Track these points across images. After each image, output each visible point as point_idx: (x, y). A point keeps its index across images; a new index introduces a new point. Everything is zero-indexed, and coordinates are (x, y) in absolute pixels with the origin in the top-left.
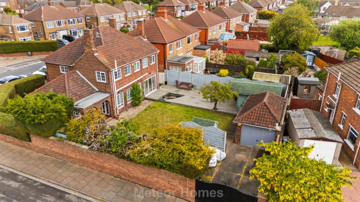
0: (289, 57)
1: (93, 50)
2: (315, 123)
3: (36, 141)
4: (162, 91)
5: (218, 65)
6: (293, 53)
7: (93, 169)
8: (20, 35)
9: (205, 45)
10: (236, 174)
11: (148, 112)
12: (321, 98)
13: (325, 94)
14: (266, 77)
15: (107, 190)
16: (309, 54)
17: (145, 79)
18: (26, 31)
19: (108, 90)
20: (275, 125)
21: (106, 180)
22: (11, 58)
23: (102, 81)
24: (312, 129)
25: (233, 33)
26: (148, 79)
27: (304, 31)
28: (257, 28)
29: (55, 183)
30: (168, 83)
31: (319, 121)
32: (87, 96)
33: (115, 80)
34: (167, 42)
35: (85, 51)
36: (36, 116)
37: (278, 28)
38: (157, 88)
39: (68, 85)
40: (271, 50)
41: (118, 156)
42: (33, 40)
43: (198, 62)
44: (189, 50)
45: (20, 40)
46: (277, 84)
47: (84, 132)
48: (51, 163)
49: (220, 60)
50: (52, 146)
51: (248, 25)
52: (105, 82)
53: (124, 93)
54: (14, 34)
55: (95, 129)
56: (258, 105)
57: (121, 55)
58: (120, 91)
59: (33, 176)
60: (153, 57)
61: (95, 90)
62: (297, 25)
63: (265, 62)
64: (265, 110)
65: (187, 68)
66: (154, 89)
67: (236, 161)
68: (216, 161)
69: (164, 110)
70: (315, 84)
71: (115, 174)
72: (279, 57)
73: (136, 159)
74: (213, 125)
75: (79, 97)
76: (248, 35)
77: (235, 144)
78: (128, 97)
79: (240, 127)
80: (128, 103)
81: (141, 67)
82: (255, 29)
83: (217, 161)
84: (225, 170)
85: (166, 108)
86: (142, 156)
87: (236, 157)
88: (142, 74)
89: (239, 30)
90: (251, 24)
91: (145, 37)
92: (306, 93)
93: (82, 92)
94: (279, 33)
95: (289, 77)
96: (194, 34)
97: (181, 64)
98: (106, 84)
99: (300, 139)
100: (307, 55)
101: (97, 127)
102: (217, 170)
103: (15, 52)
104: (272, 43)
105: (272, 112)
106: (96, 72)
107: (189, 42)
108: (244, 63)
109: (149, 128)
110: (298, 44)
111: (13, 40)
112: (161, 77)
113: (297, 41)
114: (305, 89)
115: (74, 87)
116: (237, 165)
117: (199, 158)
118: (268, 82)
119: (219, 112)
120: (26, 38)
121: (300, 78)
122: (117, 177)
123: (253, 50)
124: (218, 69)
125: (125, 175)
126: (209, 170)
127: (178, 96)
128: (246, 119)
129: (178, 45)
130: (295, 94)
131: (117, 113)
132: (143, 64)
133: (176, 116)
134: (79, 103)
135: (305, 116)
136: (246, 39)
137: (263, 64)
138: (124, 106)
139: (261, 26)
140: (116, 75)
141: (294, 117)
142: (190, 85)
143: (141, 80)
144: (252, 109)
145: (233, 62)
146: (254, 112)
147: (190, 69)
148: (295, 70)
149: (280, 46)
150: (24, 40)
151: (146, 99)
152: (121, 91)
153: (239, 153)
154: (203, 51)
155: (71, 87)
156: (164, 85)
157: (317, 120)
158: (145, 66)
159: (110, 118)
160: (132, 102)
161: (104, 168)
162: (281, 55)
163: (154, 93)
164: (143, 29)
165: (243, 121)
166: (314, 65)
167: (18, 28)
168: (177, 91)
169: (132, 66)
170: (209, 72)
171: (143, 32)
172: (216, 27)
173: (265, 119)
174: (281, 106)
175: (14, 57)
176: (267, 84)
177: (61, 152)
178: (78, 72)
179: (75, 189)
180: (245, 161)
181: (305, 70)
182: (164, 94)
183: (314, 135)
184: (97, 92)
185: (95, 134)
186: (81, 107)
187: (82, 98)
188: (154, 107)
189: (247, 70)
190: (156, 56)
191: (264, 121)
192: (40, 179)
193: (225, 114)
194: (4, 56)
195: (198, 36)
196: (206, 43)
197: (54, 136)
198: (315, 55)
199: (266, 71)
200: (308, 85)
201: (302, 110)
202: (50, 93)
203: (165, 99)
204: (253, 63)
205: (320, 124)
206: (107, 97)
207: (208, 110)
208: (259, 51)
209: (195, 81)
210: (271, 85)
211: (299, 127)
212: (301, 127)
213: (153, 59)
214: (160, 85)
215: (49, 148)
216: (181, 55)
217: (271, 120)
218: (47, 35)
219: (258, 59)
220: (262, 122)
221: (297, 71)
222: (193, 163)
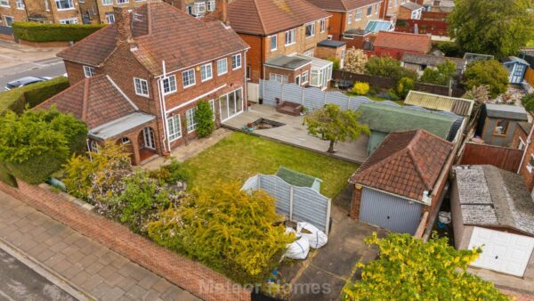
0: (478, 67)
1: (129, 41)
2: (501, 195)
3: (24, 188)
4: (251, 115)
5: (353, 74)
6: (489, 58)
7: (101, 243)
8: (62, 15)
9: (340, 40)
10: (337, 277)
11: (219, 149)
12: (523, 147)
13: (531, 139)
14: (429, 101)
15: (112, 284)
16: (517, 63)
17: (222, 93)
18: (71, 8)
19: (152, 110)
20: (422, 194)
21: (116, 265)
22: (45, 50)
23: (142, 95)
24: (492, 206)
25: (392, 22)
26: (227, 94)
27: (512, 20)
28: (437, 13)
29: (36, 261)
30: (264, 102)
31: (509, 193)
32: (118, 118)
33: (164, 94)
34: (266, 33)
35: (118, 44)
36: (13, 149)
37: (466, 14)
38: (245, 110)
39: (88, 99)
40: (451, 52)
41: (132, 229)
42: (81, 23)
43: (319, 69)
44: (307, 47)
45: (62, 22)
46: (445, 115)
47: (89, 180)
48: (42, 225)
49: (357, 67)
50: (45, 199)
51: (421, 9)
52: (148, 96)
53: (181, 117)
54: (51, 13)
55: (104, 178)
56: (396, 154)
57: (178, 51)
58: (173, 112)
59: (8, 246)
60: (239, 57)
61: (133, 108)
62: (500, 10)
63: (435, 73)
64: (407, 165)
65: (298, 79)
66: (238, 111)
67: (344, 252)
68: (308, 249)
69: (246, 147)
70: (518, 117)
71: (132, 257)
72: (463, 65)
73: (156, 238)
74: (310, 185)
75: (104, 118)
76: (416, 25)
77: (350, 219)
78: (188, 122)
79: (360, 191)
80: (189, 132)
81: (215, 73)
82: (433, 15)
83: (311, 248)
84: (320, 267)
85: (249, 144)
86: (167, 235)
87: (346, 244)
88: (216, 85)
89: (404, 17)
90: (427, 7)
91: (228, 22)
92: (500, 134)
93: (110, 111)
94: (467, 23)
95: (470, 103)
96: (319, 21)
97: (287, 70)
98: (149, 100)
99: (465, 225)
100: (513, 64)
101: (108, 175)
102: (306, 265)
103: (52, 41)
104: (453, 40)
105: (420, 169)
106: (134, 78)
107: (308, 33)
108: (397, 74)
109: (212, 177)
110: (500, 44)
111: (51, 22)
112: (254, 91)
113: (498, 39)
114: (498, 125)
115: (98, 102)
116: (344, 259)
117: (258, 250)
118: (431, 110)
119: (337, 158)
120: (69, 20)
121: (491, 106)
122: (135, 262)
123: (417, 52)
124: (351, 82)
125: (146, 261)
126: (292, 265)
127: (275, 125)
128: (371, 178)
129: (288, 39)
130: (478, 133)
131: (167, 147)
132: (219, 69)
133: (263, 159)
134: (102, 129)
135: (484, 181)
136: (413, 32)
137: (431, 76)
138: (181, 136)
139: (443, 10)
140: (166, 86)
141: (463, 180)
142: (297, 108)
143: (214, 96)
144: (383, 162)
145: (379, 72)
146: (387, 166)
147: (303, 79)
148: (483, 91)
149: (467, 46)
150: (68, 22)
151: (222, 126)
152: (176, 112)
153: (353, 237)
154: (332, 50)
155: (92, 101)
156: (258, 105)
157: (505, 189)
158: (222, 71)
159: (156, 156)
160: (196, 131)
161: (116, 244)
162: (466, 63)
163: (238, 117)
164: (225, 9)
165: (364, 182)
166: (524, 83)
167: (57, 3)
168: (276, 115)
169: (196, 71)
170: (337, 86)
171: (225, 14)
172: (362, 10)
173: (405, 181)
174: (440, 158)
175: (50, 48)
176: (428, 115)
177: (57, 210)
178: (109, 78)
179: (62, 276)
180: (360, 253)
181: (504, 91)
182: (252, 120)
183: (493, 221)
184: (136, 111)
185: (103, 186)
186: (102, 137)
187: (109, 121)
188: (231, 142)
189: (401, 86)
190: (243, 56)
191: (402, 184)
192: (17, 251)
193: (346, 162)
194: (35, 46)
195: (327, 25)
196: (341, 36)
197: (46, 182)
198: (527, 64)
199: (432, 90)
200: (505, 119)
201: (480, 167)
202: (52, 111)
203: (251, 129)
204: (412, 75)
205: (509, 199)
206: (150, 122)
207: (318, 154)
208: (428, 53)
209: (306, 100)
210: (433, 116)
211: (468, 202)
212: (471, 201)
213: (239, 61)
214: (250, 104)
215: (41, 201)
216: (293, 55)
217: (415, 184)
218: (101, 16)
219: (424, 67)
220: (399, 185)
221: (487, 92)
222: (243, 261)
